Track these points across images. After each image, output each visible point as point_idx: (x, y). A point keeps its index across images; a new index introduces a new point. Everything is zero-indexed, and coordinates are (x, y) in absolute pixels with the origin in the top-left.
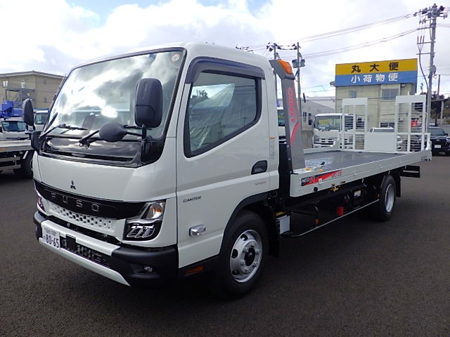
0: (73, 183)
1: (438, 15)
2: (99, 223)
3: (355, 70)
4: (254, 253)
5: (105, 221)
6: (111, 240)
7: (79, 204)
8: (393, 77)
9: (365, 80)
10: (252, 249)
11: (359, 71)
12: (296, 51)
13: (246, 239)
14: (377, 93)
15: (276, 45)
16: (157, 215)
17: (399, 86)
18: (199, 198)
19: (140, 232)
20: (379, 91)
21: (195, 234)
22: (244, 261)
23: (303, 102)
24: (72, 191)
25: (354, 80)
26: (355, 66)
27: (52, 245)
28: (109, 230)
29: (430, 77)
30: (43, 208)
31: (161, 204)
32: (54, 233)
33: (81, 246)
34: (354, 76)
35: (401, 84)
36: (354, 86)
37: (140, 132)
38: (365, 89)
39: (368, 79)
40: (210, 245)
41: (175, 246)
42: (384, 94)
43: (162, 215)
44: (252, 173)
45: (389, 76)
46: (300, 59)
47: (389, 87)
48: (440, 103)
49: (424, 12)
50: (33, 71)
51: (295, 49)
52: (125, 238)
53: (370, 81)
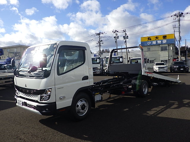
0: (26, 85)
1: (181, 16)
2: (34, 97)
3: (149, 39)
4: (85, 106)
5: (35, 96)
6: (37, 102)
7: (28, 91)
8: (165, 41)
9: (153, 43)
10: (84, 105)
11: (151, 40)
12: (125, 32)
13: (82, 101)
14: (158, 48)
15: (116, 31)
16: (49, 93)
17: (167, 45)
18: (63, 88)
19: (45, 98)
20: (159, 47)
21: (61, 99)
22: (81, 108)
23: (128, 53)
24: (26, 87)
25: (149, 43)
26: (149, 38)
27: (20, 105)
28: (36, 99)
29: (179, 41)
30: (17, 94)
31: (50, 89)
32: (20, 101)
33: (28, 104)
34: (148, 42)
35: (168, 44)
36: (149, 46)
37: (41, 69)
38: (154, 47)
39: (154, 43)
40: (67, 102)
41: (55, 102)
42: (161, 49)
43: (50, 93)
44: (83, 80)
45: (163, 41)
46: (126, 36)
47: (163, 46)
48: (186, 51)
49: (175, 15)
50: (19, 45)
51: (124, 32)
52: (40, 101)
53: (155, 44)
